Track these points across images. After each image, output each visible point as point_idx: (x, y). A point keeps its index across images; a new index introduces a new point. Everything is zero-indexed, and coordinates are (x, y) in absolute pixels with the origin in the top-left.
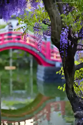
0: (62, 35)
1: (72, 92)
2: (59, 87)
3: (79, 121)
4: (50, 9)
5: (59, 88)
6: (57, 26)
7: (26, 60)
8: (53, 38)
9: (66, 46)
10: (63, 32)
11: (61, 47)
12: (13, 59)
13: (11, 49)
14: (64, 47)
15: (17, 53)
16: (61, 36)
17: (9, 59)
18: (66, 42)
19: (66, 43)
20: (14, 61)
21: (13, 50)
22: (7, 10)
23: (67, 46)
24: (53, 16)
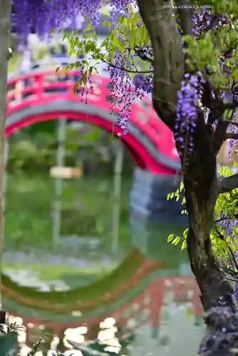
0: (184, 93)
1: (204, 252)
2: (171, 236)
3: (212, 335)
4: (152, 19)
5: (172, 241)
6: (169, 67)
7: (104, 153)
8: (159, 99)
9: (190, 125)
10: (186, 85)
11: (176, 127)
12: (67, 147)
13: (63, 120)
14: (184, 128)
15: (80, 132)
16: (180, 95)
17: (55, 146)
18: (191, 114)
19: (194, 116)
20: (70, 153)
21: (69, 121)
22: (48, 11)
23: (194, 125)
24: (161, 38)
